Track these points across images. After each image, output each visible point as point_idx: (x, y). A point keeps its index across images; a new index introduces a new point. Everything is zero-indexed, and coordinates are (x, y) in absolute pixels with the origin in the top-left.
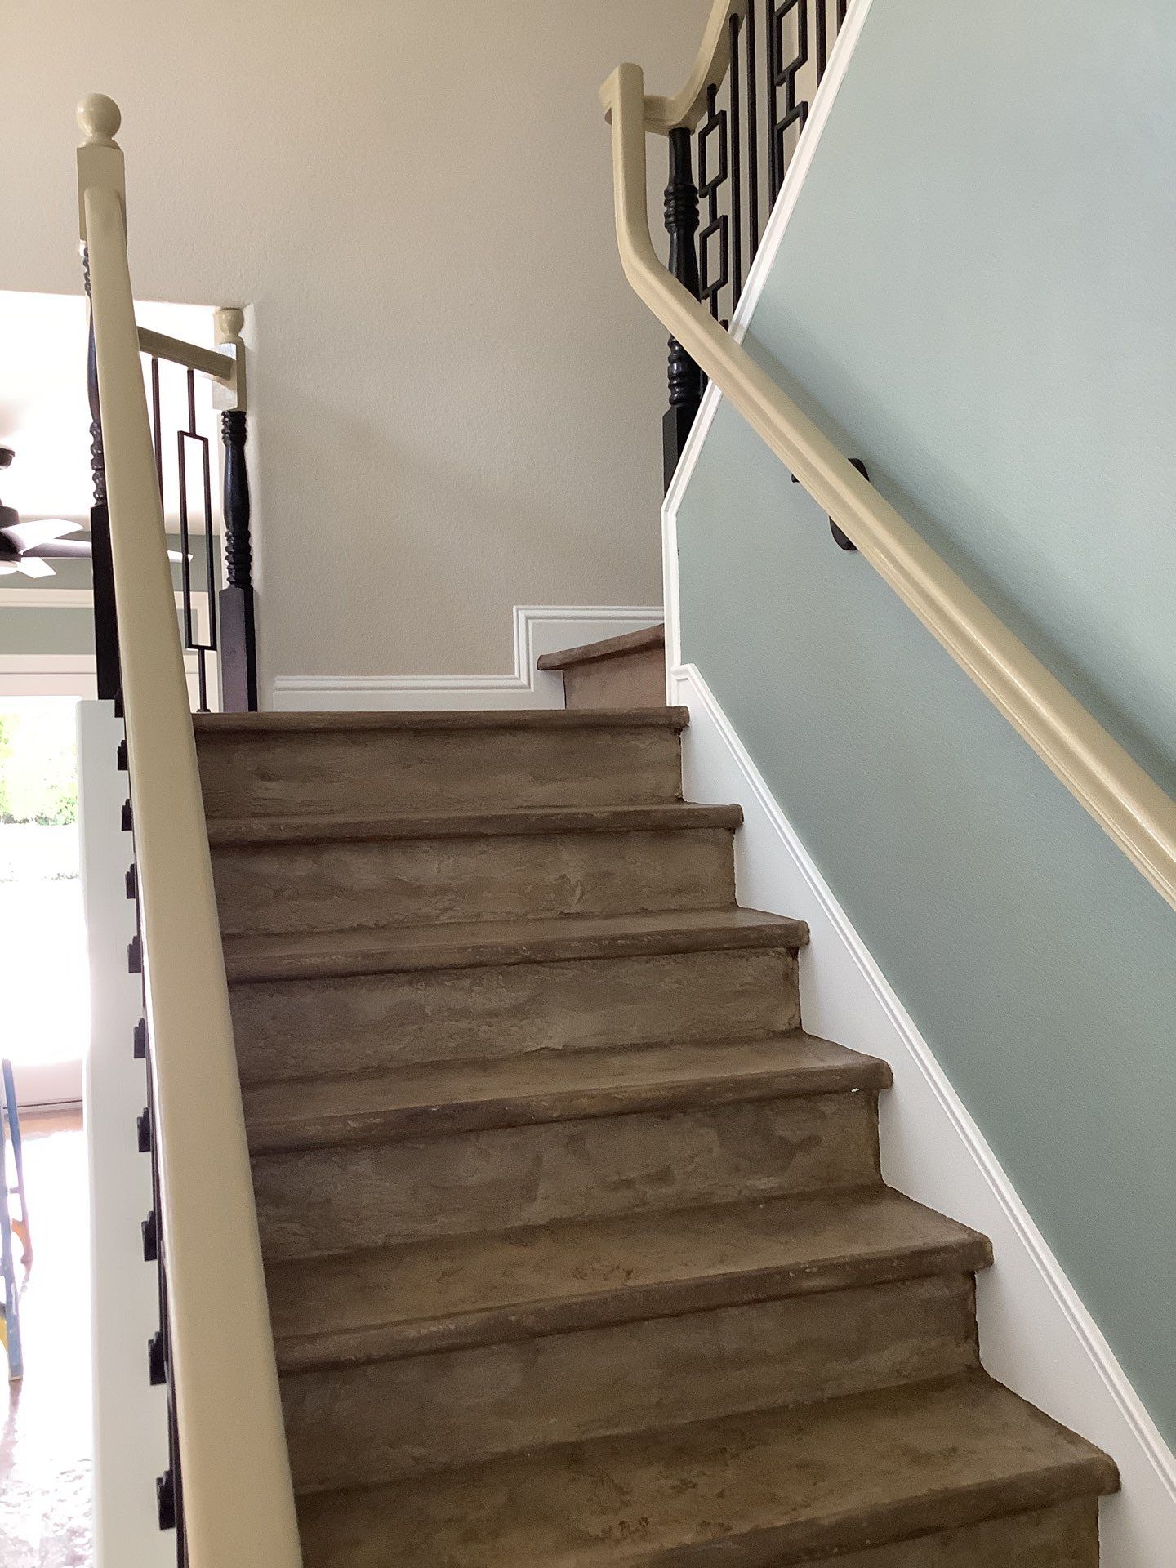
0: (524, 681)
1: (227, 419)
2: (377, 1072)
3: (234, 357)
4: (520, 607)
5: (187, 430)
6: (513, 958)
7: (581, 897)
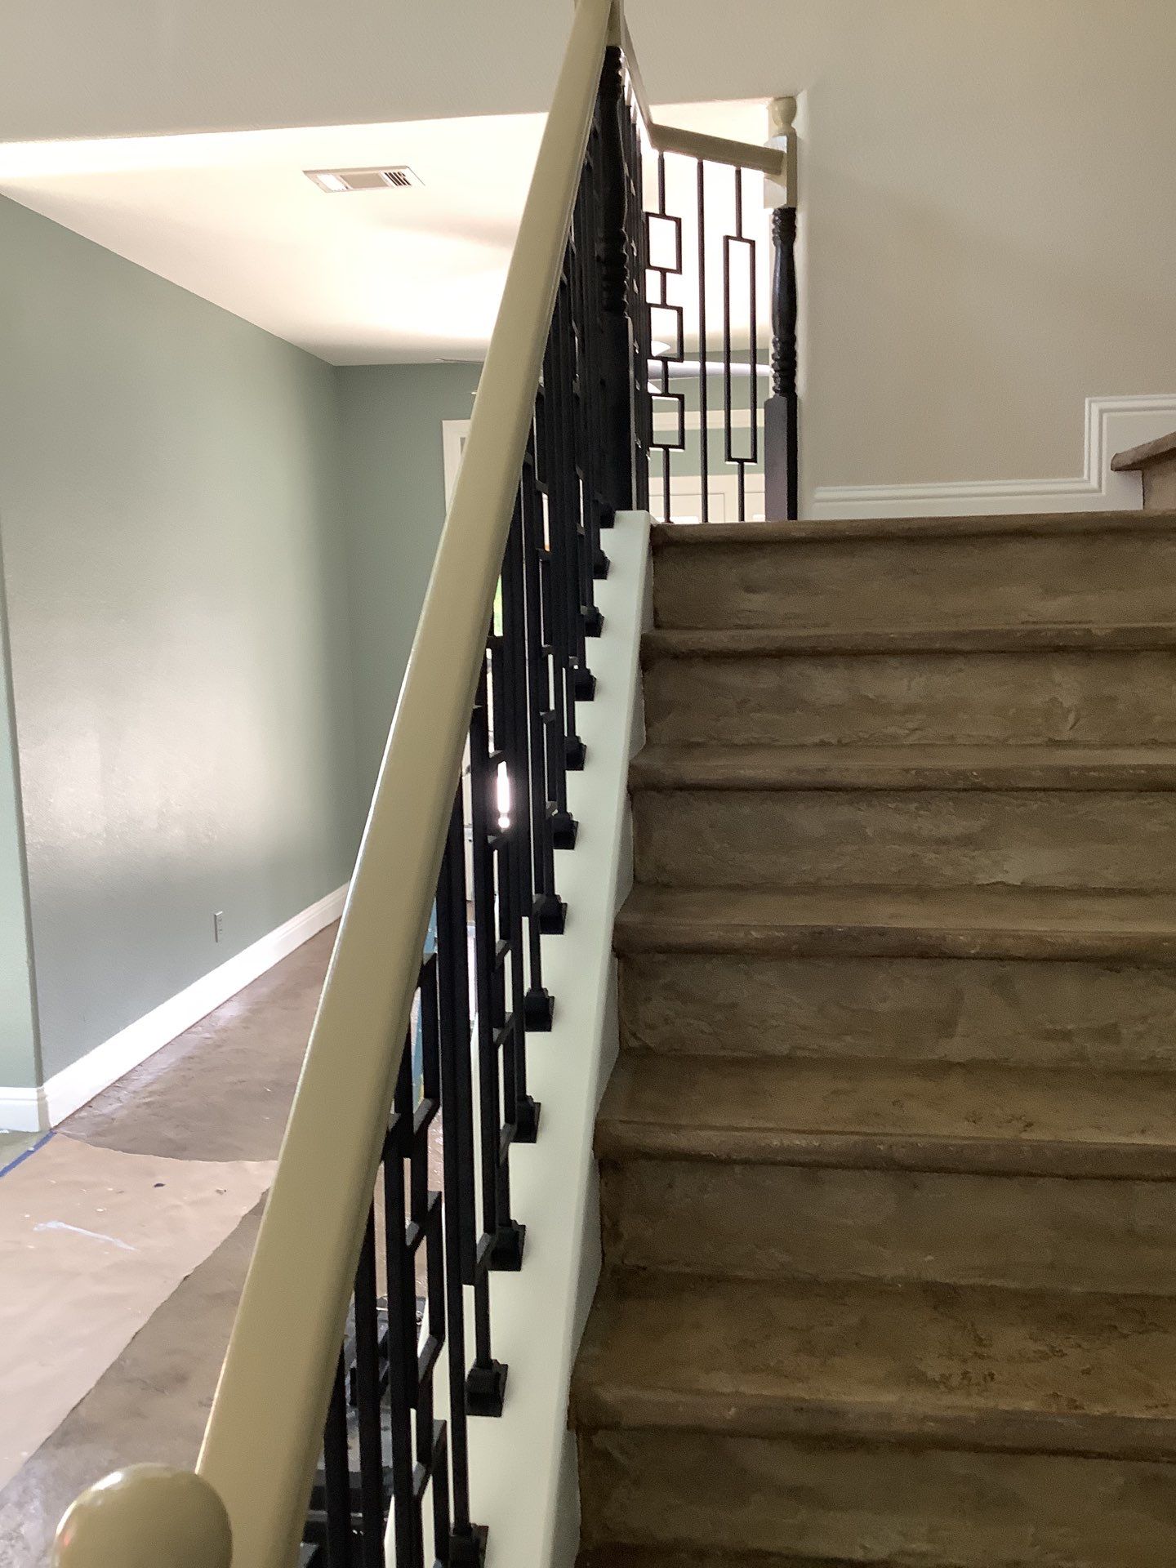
0: (1094, 484)
1: (777, 218)
2: (813, 888)
3: (786, 152)
4: (1094, 398)
5: (734, 234)
6: (961, 784)
7: (1075, 724)
